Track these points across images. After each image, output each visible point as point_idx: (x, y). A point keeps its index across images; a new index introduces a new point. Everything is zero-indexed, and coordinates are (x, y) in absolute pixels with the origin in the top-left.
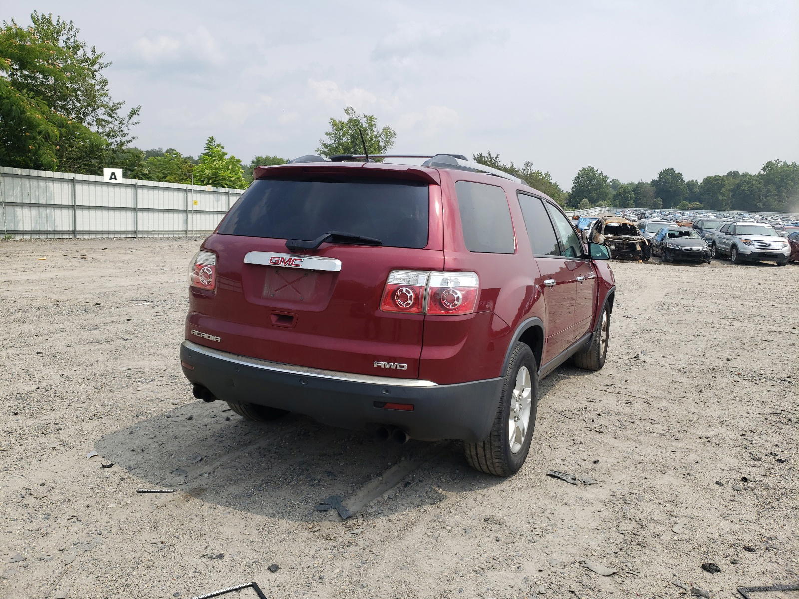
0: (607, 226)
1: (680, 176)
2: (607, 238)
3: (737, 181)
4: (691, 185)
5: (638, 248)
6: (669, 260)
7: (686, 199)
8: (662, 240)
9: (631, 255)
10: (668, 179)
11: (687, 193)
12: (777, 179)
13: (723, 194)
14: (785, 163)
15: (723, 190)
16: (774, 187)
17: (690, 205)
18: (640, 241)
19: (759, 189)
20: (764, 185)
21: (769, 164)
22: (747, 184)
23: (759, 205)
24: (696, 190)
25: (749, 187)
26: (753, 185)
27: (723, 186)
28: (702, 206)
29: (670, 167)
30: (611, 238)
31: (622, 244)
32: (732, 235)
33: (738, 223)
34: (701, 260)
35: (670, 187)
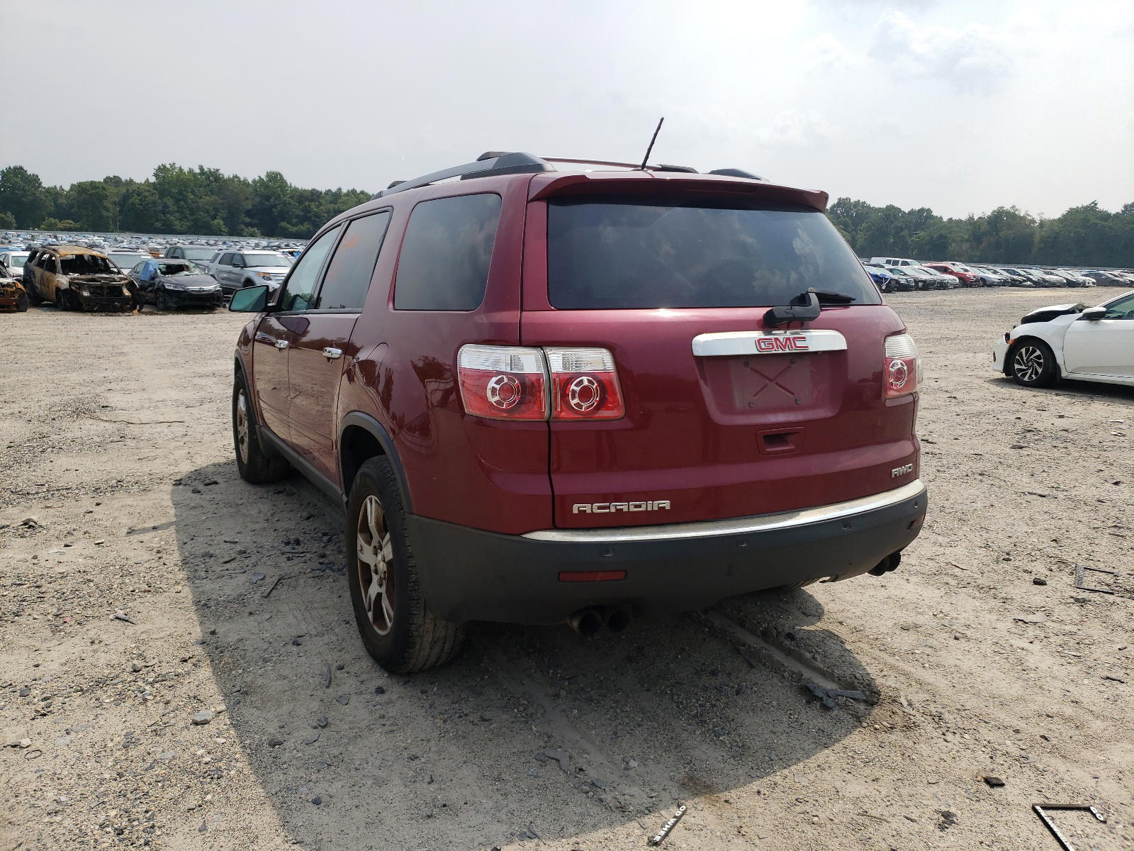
0: (62, 261)
1: (34, 180)
2: (71, 279)
3: (123, 190)
4: (54, 193)
5: (126, 293)
6: (172, 307)
7: (50, 215)
8: (153, 278)
9: (116, 303)
10: (16, 182)
11: (50, 204)
12: (175, 190)
13: (107, 209)
14: (181, 169)
15: (106, 203)
16: (171, 200)
17: (60, 225)
18: (126, 281)
19: (154, 203)
20: (159, 198)
21: (162, 170)
22: (138, 195)
23: (158, 225)
24: (62, 201)
25: (140, 200)
26: (145, 197)
27: (106, 197)
28: (77, 225)
29: (18, 164)
30: (78, 279)
31: (101, 287)
32: (242, 267)
33: (246, 252)
34: (214, 305)
35: (23, 196)
